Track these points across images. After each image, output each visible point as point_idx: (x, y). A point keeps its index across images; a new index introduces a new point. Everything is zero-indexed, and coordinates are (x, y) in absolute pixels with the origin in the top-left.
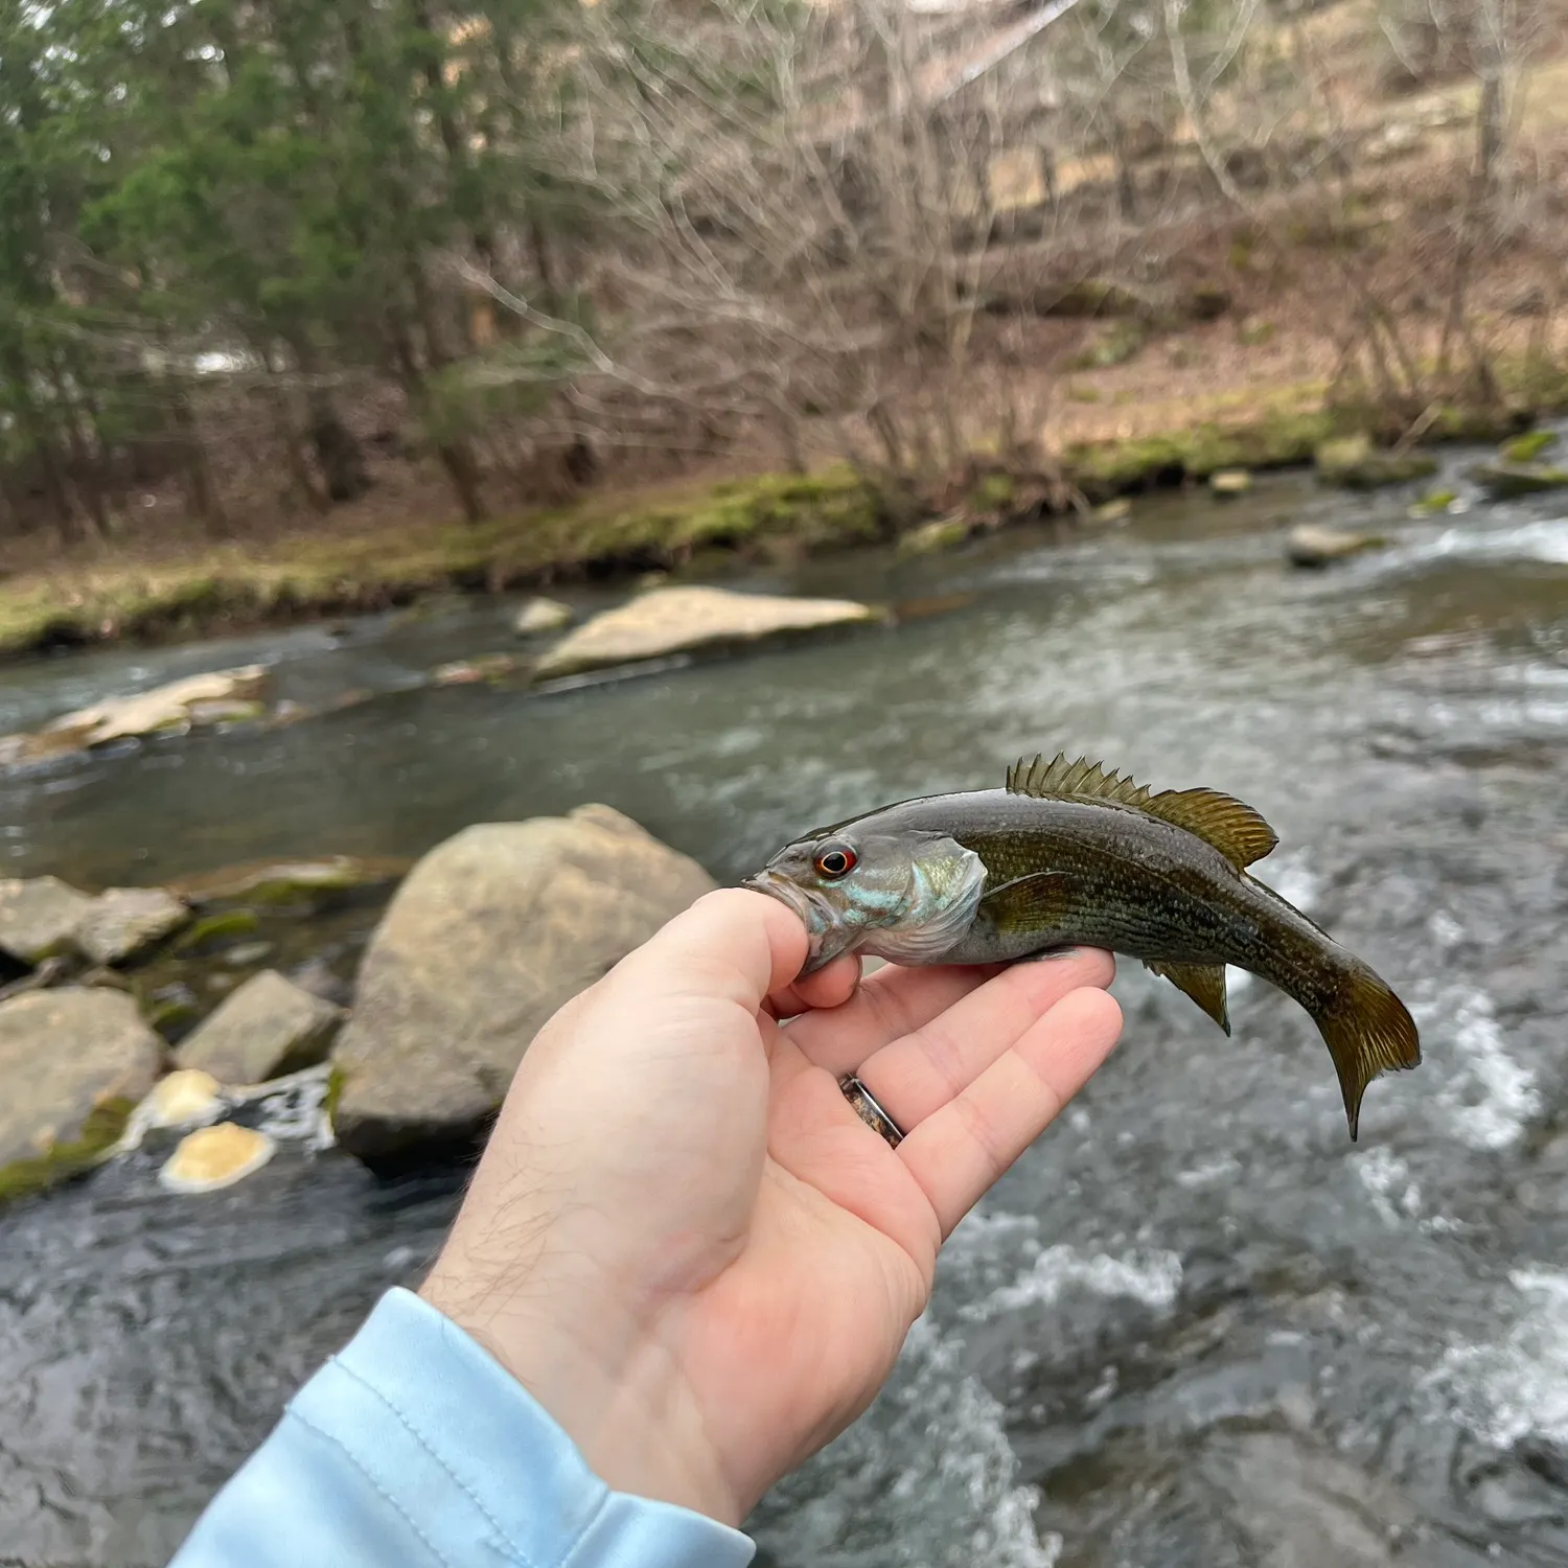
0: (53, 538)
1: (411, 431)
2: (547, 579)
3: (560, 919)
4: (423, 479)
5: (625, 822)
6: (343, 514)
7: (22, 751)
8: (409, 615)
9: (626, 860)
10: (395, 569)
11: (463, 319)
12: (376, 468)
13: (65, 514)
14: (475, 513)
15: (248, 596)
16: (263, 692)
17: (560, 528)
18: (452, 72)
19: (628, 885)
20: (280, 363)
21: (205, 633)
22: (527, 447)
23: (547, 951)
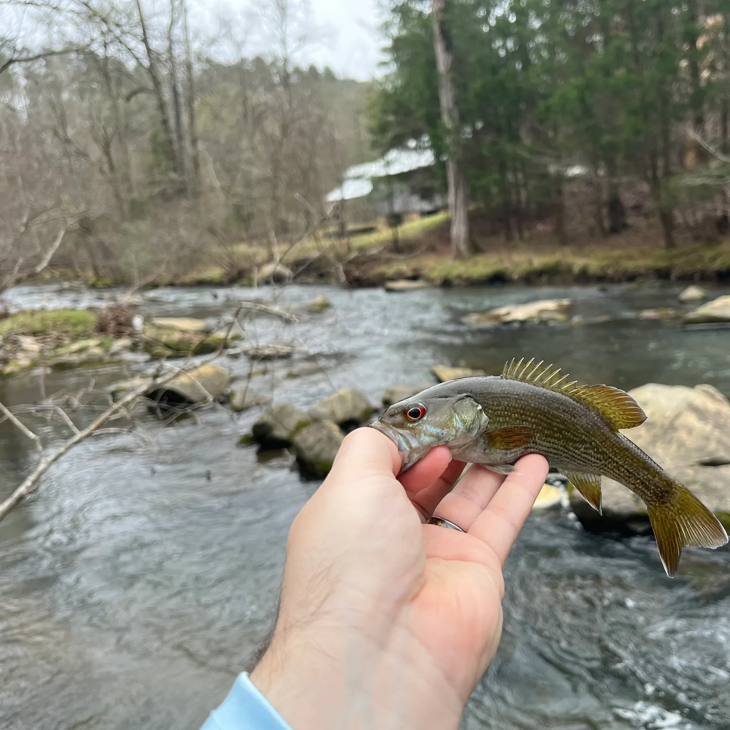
0: (502, 238)
1: (649, 205)
2: (697, 277)
3: (682, 435)
4: (650, 227)
5: (719, 396)
6: (614, 239)
7: (478, 321)
8: (632, 286)
9: (718, 414)
10: (631, 265)
11: (682, 156)
12: (631, 220)
13: (508, 229)
14: (671, 244)
15: (569, 270)
16: (569, 311)
17: (708, 254)
18: (700, 43)
19: (718, 426)
20: (601, 172)
21: (550, 283)
22: (700, 216)
23: (674, 447)
